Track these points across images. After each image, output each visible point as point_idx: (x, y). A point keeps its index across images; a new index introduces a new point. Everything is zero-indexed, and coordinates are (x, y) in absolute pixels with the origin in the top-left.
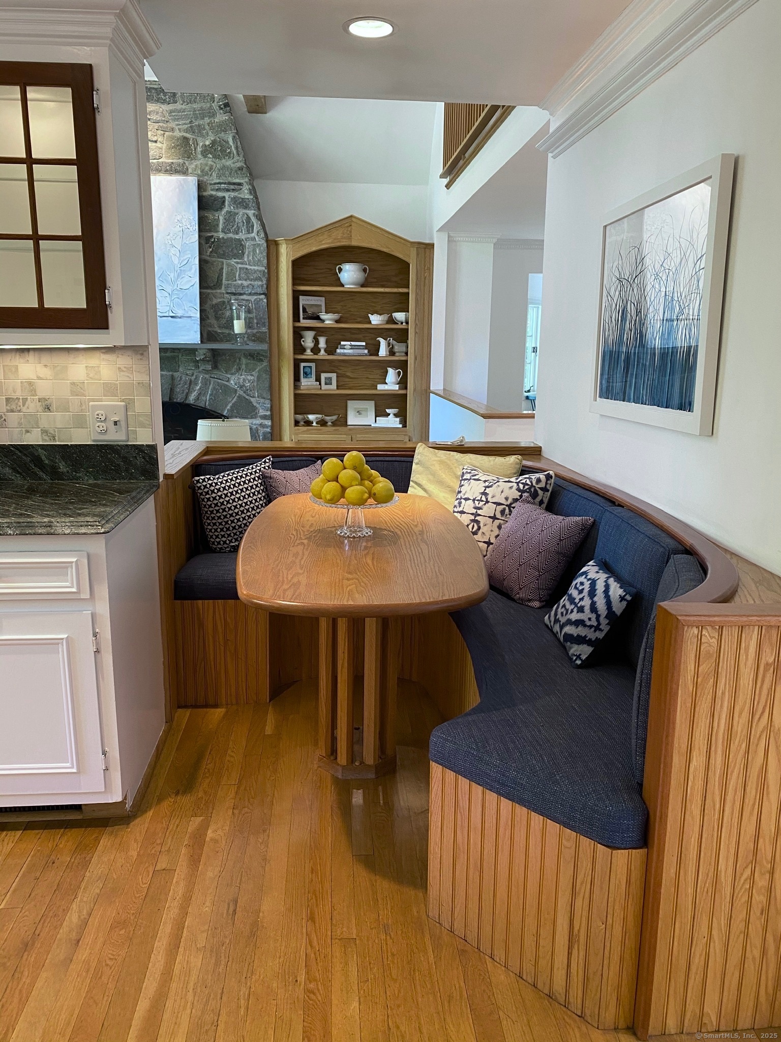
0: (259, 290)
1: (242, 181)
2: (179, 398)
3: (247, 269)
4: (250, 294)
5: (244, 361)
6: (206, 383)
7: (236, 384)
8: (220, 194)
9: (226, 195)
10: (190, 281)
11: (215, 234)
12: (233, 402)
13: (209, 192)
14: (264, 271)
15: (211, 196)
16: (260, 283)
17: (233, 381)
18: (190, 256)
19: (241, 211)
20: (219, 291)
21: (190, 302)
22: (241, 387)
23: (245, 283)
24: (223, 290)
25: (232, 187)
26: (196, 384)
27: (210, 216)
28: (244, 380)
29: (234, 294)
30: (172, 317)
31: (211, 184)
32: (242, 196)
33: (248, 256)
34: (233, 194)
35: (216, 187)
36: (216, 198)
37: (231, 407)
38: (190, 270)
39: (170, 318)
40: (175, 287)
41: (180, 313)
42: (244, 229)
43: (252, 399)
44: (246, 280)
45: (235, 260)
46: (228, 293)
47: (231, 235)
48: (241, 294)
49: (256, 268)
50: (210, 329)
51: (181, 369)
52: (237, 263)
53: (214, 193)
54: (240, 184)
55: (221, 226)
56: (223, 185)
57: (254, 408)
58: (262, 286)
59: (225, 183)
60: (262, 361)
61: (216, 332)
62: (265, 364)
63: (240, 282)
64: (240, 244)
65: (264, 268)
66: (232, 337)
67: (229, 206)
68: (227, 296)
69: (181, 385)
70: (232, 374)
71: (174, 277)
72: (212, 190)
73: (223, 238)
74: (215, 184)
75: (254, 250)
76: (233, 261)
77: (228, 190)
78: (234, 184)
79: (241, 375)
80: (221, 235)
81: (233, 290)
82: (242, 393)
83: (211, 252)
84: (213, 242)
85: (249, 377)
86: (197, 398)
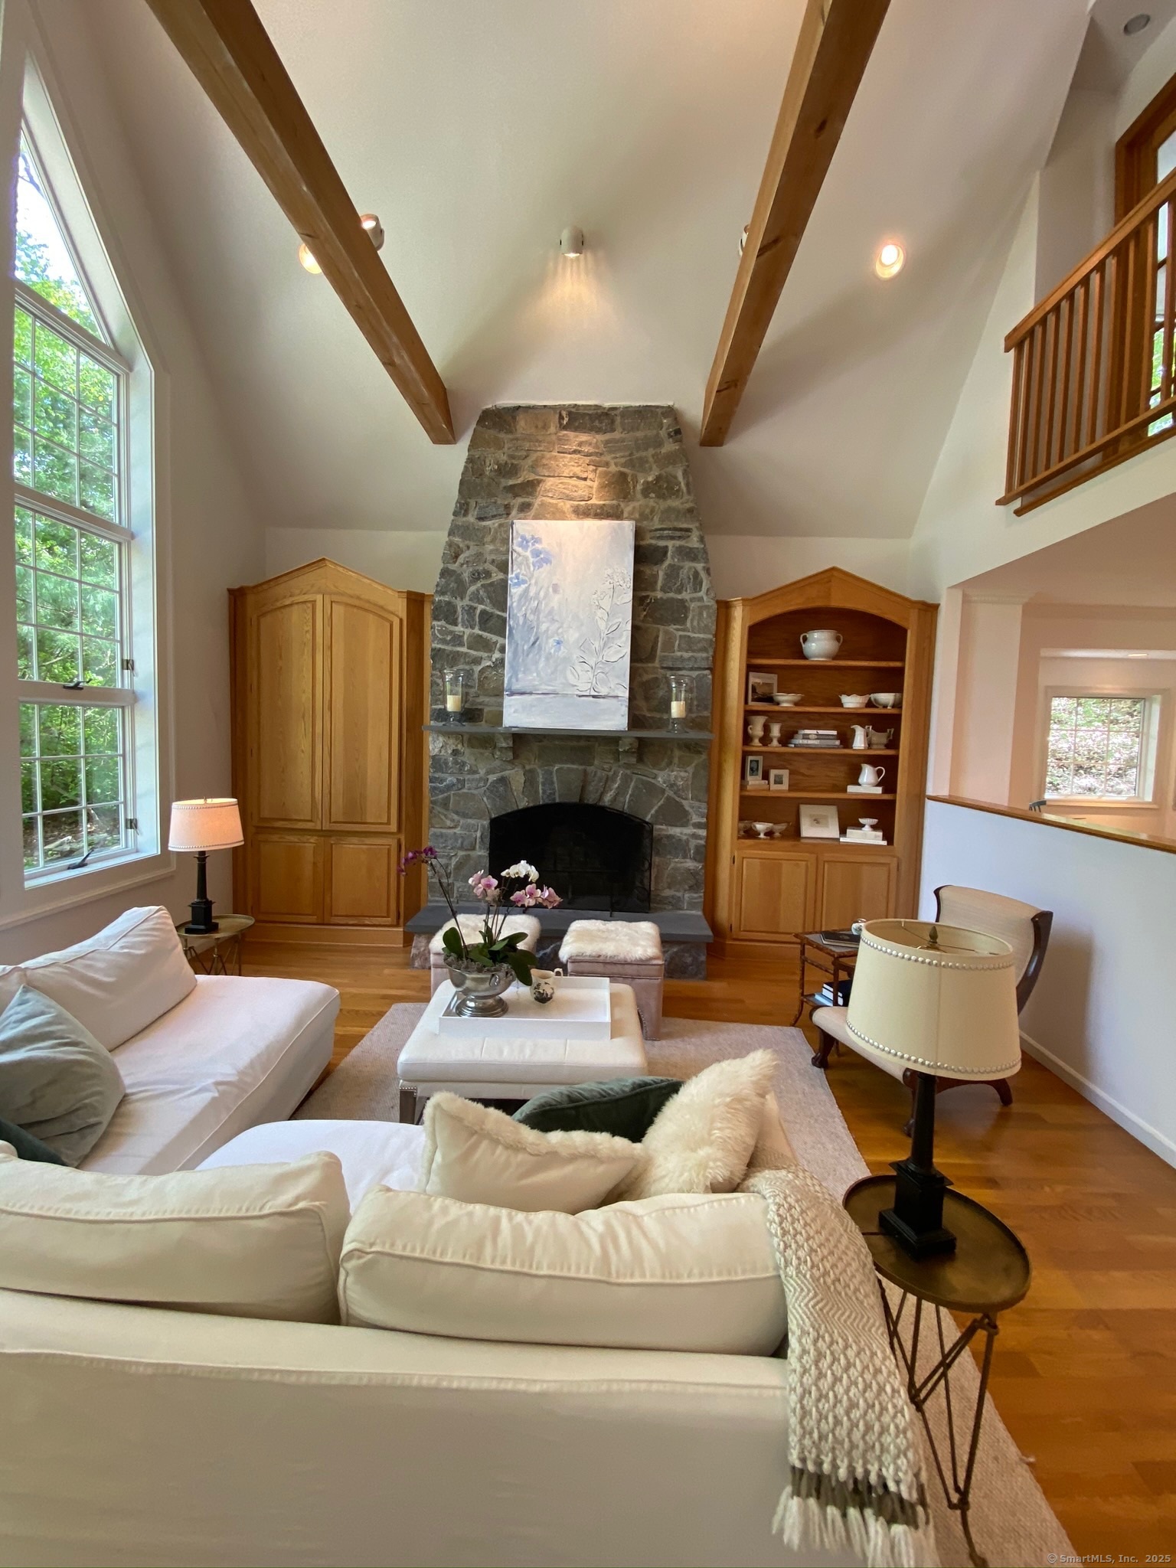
0: (704, 664)
1: (690, 526)
2: (591, 799)
3: (689, 637)
4: (692, 669)
5: (677, 753)
6: (626, 780)
7: (664, 783)
8: (662, 543)
9: (670, 544)
10: (619, 652)
11: (652, 594)
12: (659, 804)
13: (649, 541)
14: (711, 640)
15: (651, 545)
16: (704, 655)
17: (661, 778)
18: (620, 620)
19: (688, 564)
20: (650, 665)
21: (618, 677)
22: (671, 786)
23: (686, 655)
24: (657, 664)
25: (678, 534)
26: (614, 781)
27: (647, 570)
28: (676, 777)
29: (671, 669)
30: (594, 697)
31: (651, 531)
32: (690, 545)
33: (692, 621)
34: (678, 543)
35: (658, 534)
36: (656, 548)
37: (657, 811)
38: (620, 637)
39: (591, 699)
40: (600, 659)
41: (604, 691)
42: (689, 587)
43: (684, 802)
44: (687, 651)
45: (675, 627)
46: (663, 668)
47: (671, 595)
48: (679, 669)
49: (702, 636)
50: (637, 713)
51: (596, 762)
52: (678, 630)
53: (653, 542)
54: (688, 530)
55: (660, 583)
56: (666, 532)
57: (686, 813)
58: (707, 658)
59: (669, 529)
60: (700, 753)
61: (644, 716)
62: (704, 756)
63: (679, 654)
64: (682, 607)
65: (710, 636)
66: (665, 722)
67: (673, 558)
68: (662, 671)
69: (595, 782)
70: (660, 770)
71: (600, 646)
72: (651, 538)
73: (661, 598)
74: (657, 530)
75: (701, 614)
76: (672, 628)
77: (672, 538)
78: (681, 530)
79: (672, 771)
80: (659, 595)
81: (670, 664)
82: (671, 793)
83: (645, 616)
84: (648, 604)
85: (683, 774)
86: (614, 799)
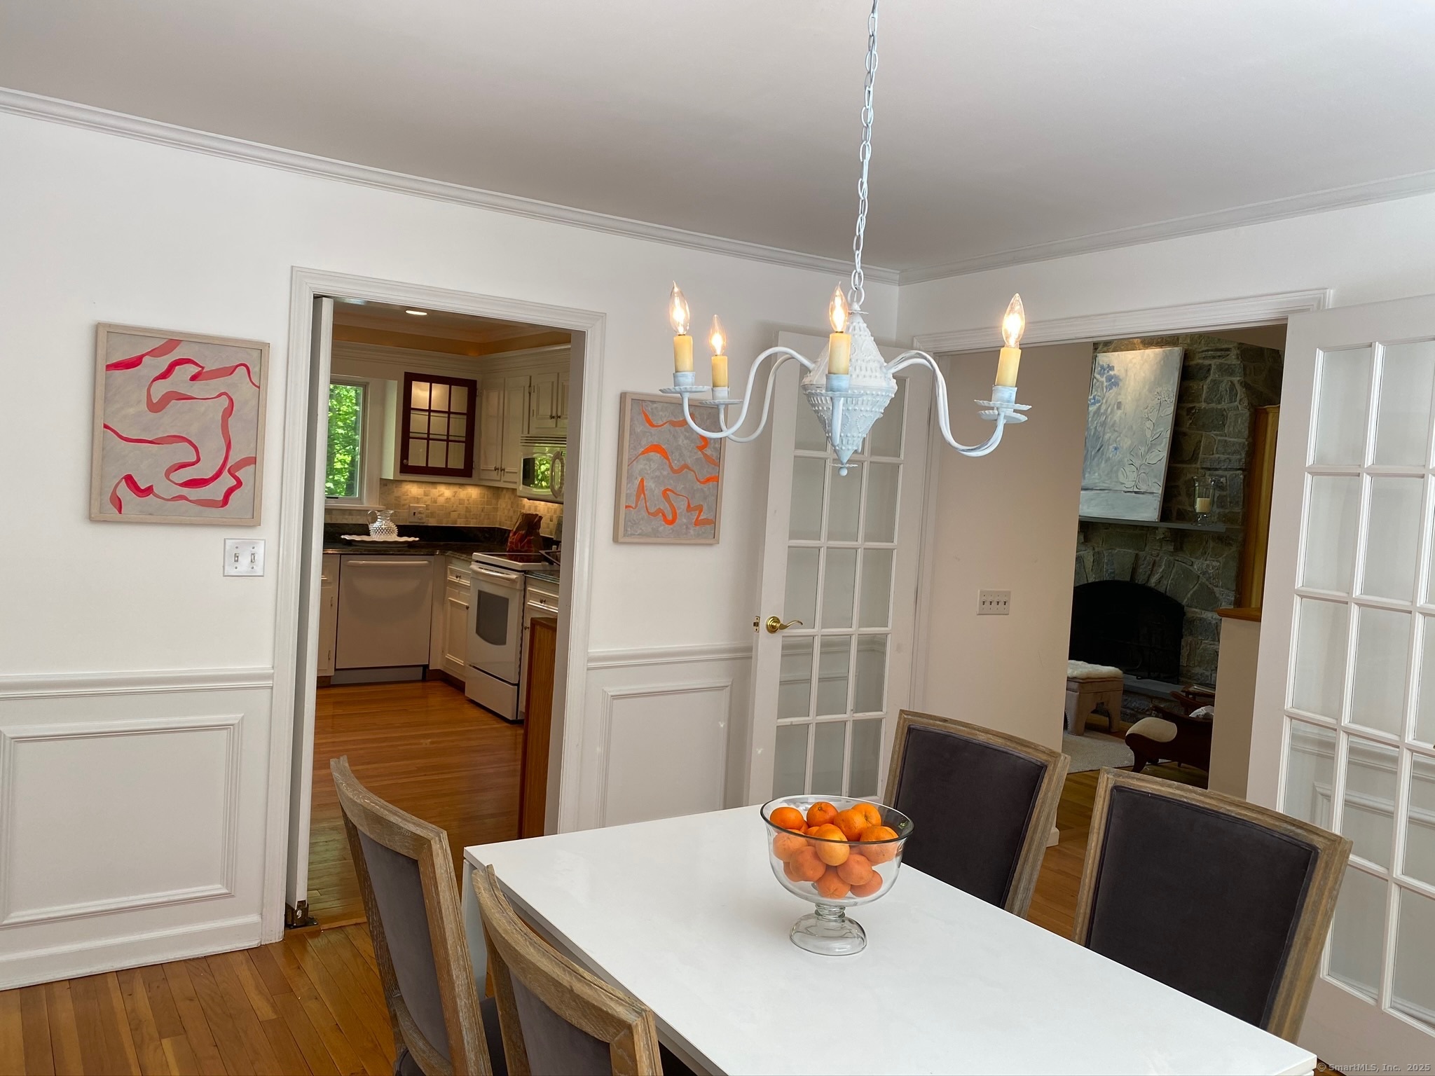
0: (1236, 465)
1: (1231, 346)
2: (1140, 579)
3: (1226, 441)
4: (1226, 469)
5: (1211, 544)
6: (1170, 565)
7: (1198, 570)
8: (1207, 362)
9: (1213, 362)
10: (1158, 455)
11: (1197, 405)
12: (1194, 589)
13: (1197, 361)
14: (1244, 444)
15: (1197, 365)
16: (1239, 457)
17: (1199, 565)
18: (1162, 429)
19: (1227, 379)
20: (1194, 466)
21: (1156, 477)
22: (1204, 573)
23: (1223, 457)
24: (1198, 465)
25: (1219, 353)
26: (1160, 566)
27: (1194, 385)
28: (1208, 566)
29: (1209, 469)
30: (1136, 492)
31: (1199, 352)
32: (1229, 362)
33: (1229, 427)
34: (1218, 361)
35: (1203, 355)
36: (1200, 367)
37: (1192, 596)
38: (1161, 444)
39: (1133, 494)
40: (1144, 462)
41: (1143, 488)
42: (1227, 398)
43: (1215, 589)
44: (1223, 454)
45: (1215, 432)
46: (1203, 468)
47: (1213, 405)
48: (1216, 469)
49: (1236, 440)
50: (1180, 507)
51: (1147, 549)
52: (1217, 435)
53: (1200, 361)
54: (1228, 350)
55: (1204, 396)
56: (1210, 353)
57: (1216, 600)
58: (1240, 460)
59: (1212, 350)
60: (1231, 545)
61: (1185, 510)
62: (1234, 549)
63: (1217, 456)
64: (1222, 415)
65: (1244, 440)
66: (1193, 516)
67: (1214, 373)
68: (1202, 471)
69: (1144, 566)
70: (1196, 558)
71: (1145, 451)
72: (1199, 358)
73: (1205, 408)
74: (1203, 351)
75: (1236, 421)
76: (1213, 433)
77: (1214, 357)
78: (1222, 350)
79: (1206, 560)
80: (1203, 405)
81: (1208, 465)
82: (1204, 580)
83: (1191, 424)
84: (1194, 414)
85: (1215, 564)
86: (1159, 581)
